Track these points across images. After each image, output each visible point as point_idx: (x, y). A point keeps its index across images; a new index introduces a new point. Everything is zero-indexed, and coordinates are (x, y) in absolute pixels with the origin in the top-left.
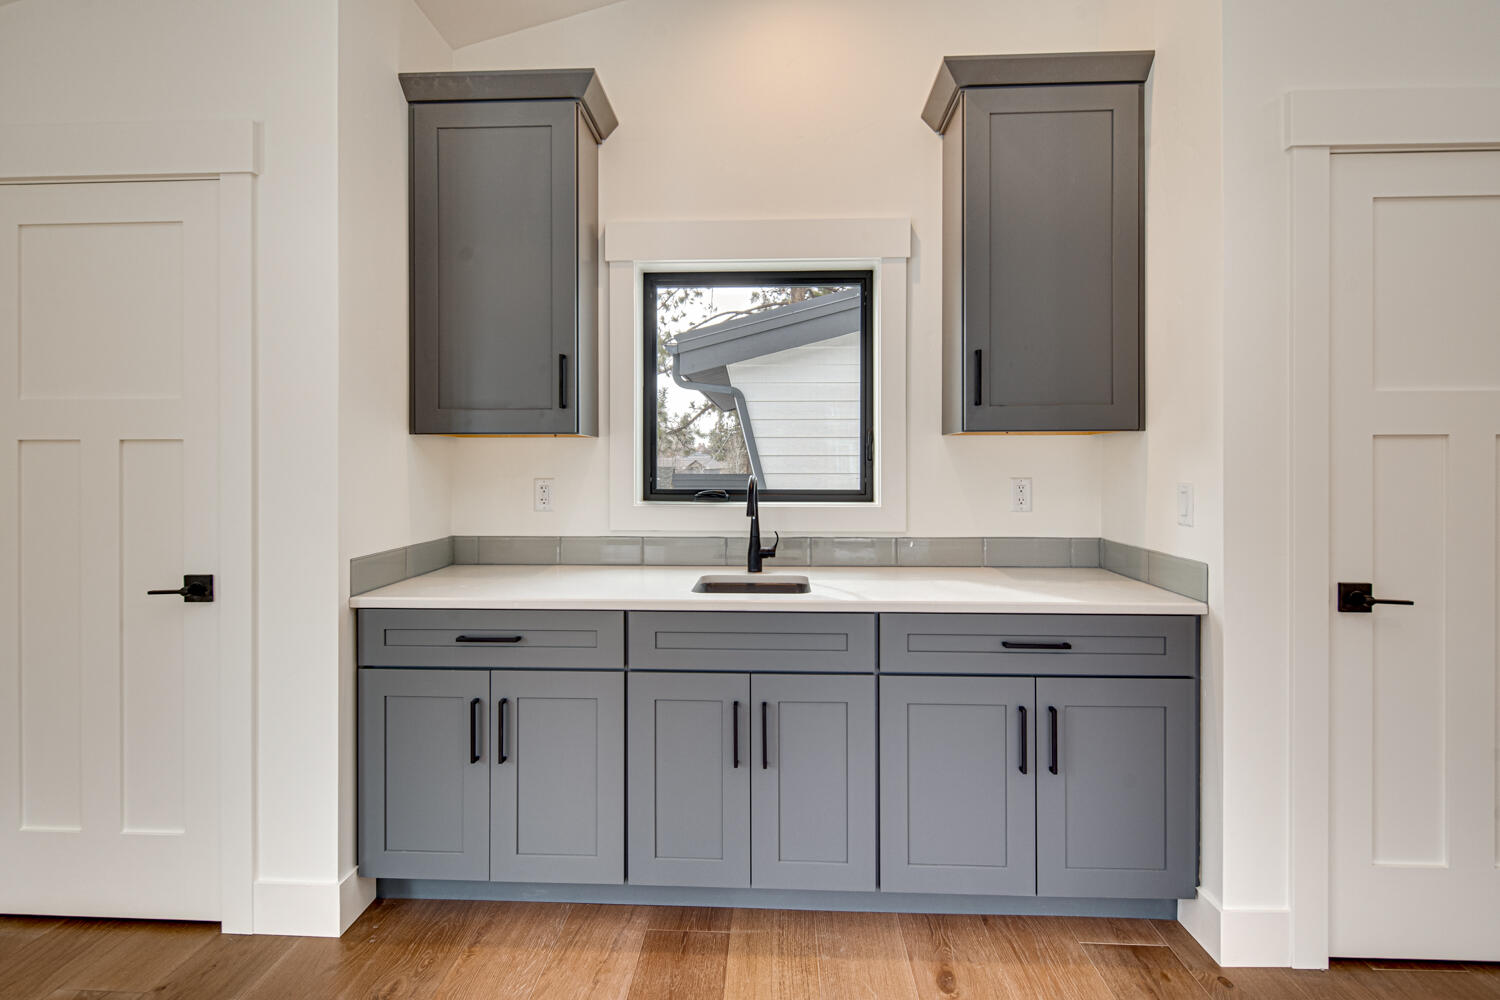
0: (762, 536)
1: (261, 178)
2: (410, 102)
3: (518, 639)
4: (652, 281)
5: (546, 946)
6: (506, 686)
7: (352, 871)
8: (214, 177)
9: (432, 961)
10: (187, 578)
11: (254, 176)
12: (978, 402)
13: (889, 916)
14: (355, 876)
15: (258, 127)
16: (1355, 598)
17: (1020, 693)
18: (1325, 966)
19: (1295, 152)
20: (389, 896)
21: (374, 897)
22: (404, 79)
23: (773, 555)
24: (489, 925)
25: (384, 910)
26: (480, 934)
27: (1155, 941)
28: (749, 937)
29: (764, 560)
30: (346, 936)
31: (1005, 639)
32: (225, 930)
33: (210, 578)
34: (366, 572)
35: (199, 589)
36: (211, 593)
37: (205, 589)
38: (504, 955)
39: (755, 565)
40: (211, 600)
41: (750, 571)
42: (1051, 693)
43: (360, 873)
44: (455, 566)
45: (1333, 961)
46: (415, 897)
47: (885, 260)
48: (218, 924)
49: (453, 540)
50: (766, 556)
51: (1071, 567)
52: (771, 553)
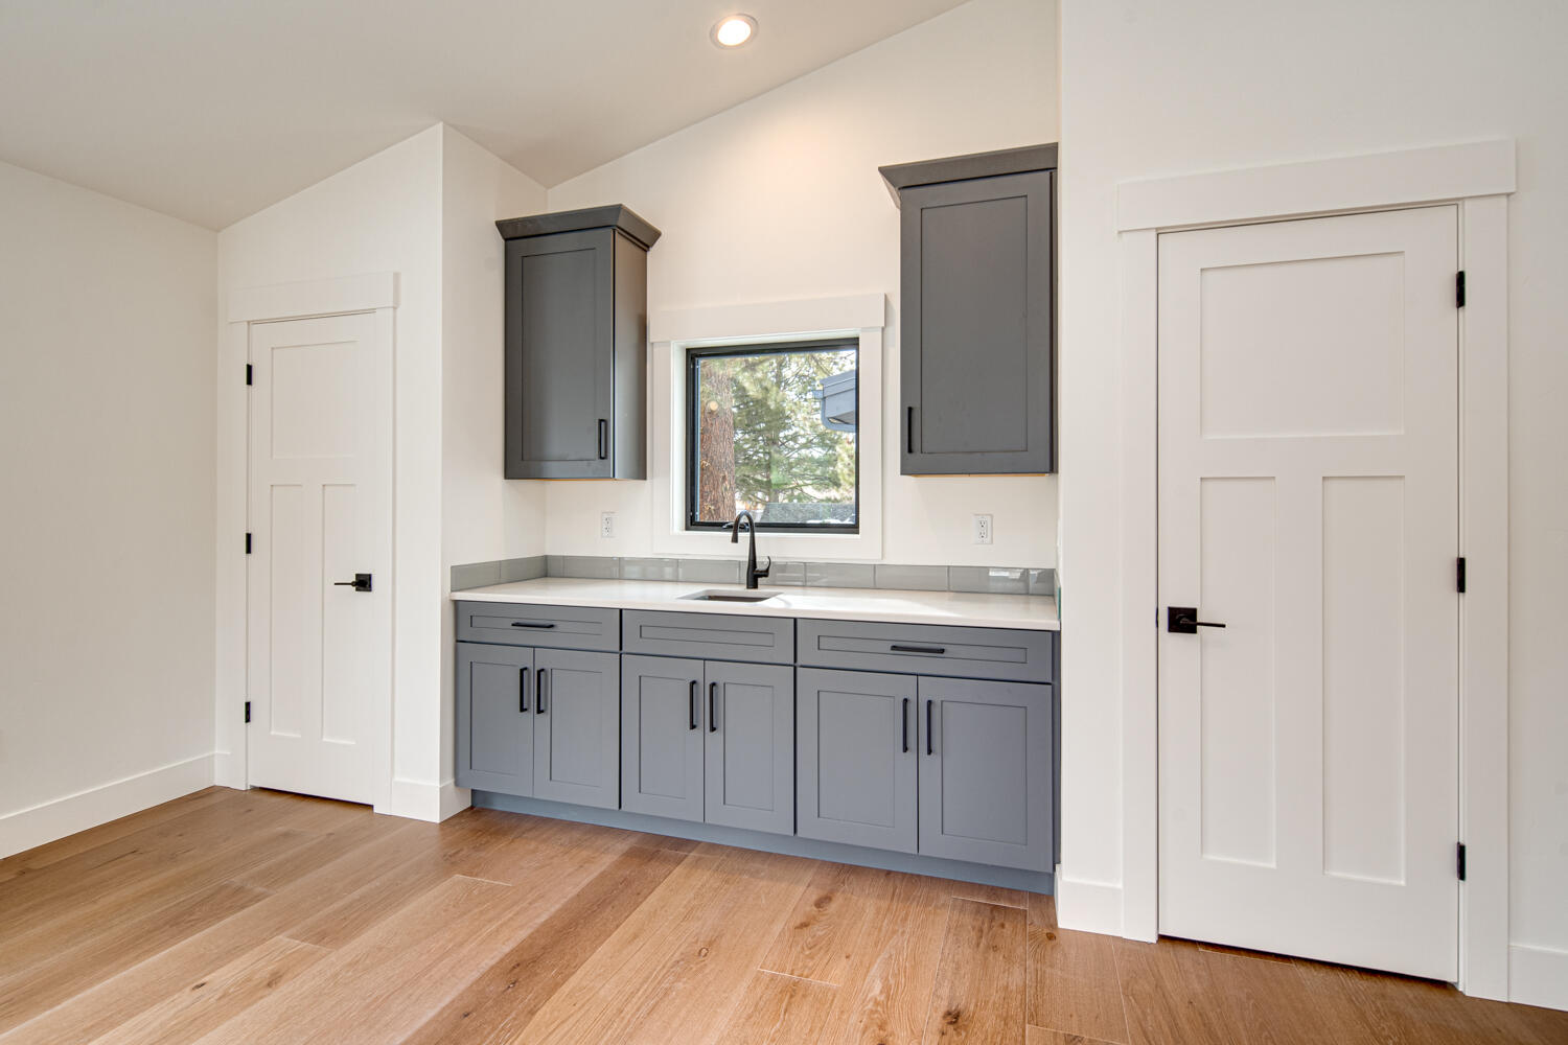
0: (758, 560)
1: (399, 310)
2: (506, 240)
3: (552, 626)
4: (693, 356)
5: (561, 845)
6: (544, 660)
7: (450, 781)
8: (372, 311)
9: (488, 842)
10: (357, 575)
11: (395, 308)
12: (910, 451)
13: (813, 861)
14: (452, 786)
15: (397, 276)
16: (1183, 621)
17: (905, 687)
18: (1153, 939)
19: (1124, 234)
20: (479, 806)
21: (470, 805)
22: (500, 225)
23: (766, 576)
24: (530, 830)
25: (474, 813)
26: (524, 833)
27: (1019, 903)
28: (700, 859)
29: (759, 580)
30: (444, 823)
31: (895, 644)
32: (376, 810)
33: (370, 576)
34: (462, 576)
35: (363, 583)
36: (370, 586)
37: (366, 583)
38: (533, 845)
39: (753, 583)
40: (370, 590)
41: (748, 588)
42: (930, 690)
43: (457, 784)
44: (549, 580)
45: (1162, 938)
46: (494, 808)
47: (864, 329)
48: (371, 807)
49: (546, 558)
50: (761, 576)
51: (1027, 594)
52: (765, 574)
